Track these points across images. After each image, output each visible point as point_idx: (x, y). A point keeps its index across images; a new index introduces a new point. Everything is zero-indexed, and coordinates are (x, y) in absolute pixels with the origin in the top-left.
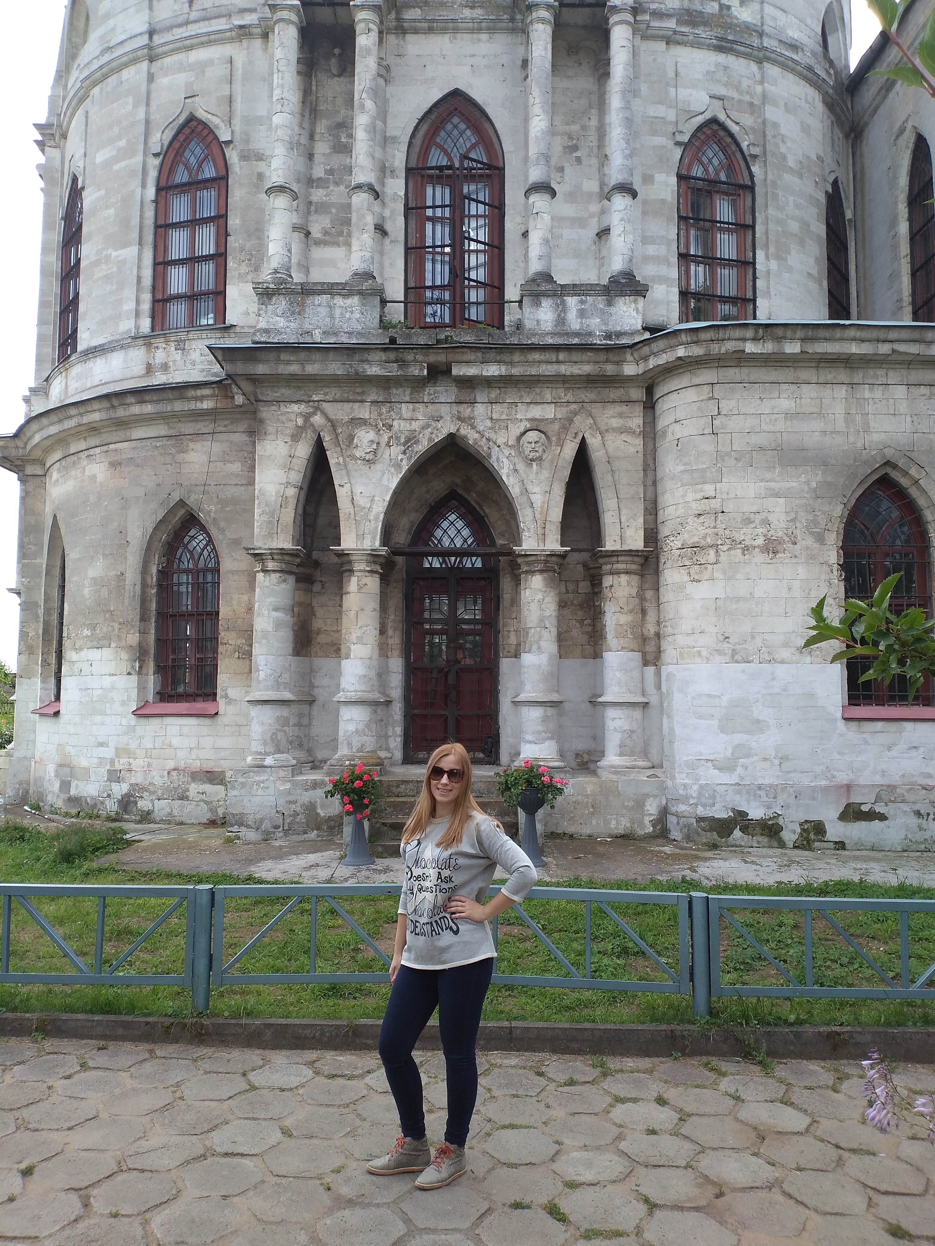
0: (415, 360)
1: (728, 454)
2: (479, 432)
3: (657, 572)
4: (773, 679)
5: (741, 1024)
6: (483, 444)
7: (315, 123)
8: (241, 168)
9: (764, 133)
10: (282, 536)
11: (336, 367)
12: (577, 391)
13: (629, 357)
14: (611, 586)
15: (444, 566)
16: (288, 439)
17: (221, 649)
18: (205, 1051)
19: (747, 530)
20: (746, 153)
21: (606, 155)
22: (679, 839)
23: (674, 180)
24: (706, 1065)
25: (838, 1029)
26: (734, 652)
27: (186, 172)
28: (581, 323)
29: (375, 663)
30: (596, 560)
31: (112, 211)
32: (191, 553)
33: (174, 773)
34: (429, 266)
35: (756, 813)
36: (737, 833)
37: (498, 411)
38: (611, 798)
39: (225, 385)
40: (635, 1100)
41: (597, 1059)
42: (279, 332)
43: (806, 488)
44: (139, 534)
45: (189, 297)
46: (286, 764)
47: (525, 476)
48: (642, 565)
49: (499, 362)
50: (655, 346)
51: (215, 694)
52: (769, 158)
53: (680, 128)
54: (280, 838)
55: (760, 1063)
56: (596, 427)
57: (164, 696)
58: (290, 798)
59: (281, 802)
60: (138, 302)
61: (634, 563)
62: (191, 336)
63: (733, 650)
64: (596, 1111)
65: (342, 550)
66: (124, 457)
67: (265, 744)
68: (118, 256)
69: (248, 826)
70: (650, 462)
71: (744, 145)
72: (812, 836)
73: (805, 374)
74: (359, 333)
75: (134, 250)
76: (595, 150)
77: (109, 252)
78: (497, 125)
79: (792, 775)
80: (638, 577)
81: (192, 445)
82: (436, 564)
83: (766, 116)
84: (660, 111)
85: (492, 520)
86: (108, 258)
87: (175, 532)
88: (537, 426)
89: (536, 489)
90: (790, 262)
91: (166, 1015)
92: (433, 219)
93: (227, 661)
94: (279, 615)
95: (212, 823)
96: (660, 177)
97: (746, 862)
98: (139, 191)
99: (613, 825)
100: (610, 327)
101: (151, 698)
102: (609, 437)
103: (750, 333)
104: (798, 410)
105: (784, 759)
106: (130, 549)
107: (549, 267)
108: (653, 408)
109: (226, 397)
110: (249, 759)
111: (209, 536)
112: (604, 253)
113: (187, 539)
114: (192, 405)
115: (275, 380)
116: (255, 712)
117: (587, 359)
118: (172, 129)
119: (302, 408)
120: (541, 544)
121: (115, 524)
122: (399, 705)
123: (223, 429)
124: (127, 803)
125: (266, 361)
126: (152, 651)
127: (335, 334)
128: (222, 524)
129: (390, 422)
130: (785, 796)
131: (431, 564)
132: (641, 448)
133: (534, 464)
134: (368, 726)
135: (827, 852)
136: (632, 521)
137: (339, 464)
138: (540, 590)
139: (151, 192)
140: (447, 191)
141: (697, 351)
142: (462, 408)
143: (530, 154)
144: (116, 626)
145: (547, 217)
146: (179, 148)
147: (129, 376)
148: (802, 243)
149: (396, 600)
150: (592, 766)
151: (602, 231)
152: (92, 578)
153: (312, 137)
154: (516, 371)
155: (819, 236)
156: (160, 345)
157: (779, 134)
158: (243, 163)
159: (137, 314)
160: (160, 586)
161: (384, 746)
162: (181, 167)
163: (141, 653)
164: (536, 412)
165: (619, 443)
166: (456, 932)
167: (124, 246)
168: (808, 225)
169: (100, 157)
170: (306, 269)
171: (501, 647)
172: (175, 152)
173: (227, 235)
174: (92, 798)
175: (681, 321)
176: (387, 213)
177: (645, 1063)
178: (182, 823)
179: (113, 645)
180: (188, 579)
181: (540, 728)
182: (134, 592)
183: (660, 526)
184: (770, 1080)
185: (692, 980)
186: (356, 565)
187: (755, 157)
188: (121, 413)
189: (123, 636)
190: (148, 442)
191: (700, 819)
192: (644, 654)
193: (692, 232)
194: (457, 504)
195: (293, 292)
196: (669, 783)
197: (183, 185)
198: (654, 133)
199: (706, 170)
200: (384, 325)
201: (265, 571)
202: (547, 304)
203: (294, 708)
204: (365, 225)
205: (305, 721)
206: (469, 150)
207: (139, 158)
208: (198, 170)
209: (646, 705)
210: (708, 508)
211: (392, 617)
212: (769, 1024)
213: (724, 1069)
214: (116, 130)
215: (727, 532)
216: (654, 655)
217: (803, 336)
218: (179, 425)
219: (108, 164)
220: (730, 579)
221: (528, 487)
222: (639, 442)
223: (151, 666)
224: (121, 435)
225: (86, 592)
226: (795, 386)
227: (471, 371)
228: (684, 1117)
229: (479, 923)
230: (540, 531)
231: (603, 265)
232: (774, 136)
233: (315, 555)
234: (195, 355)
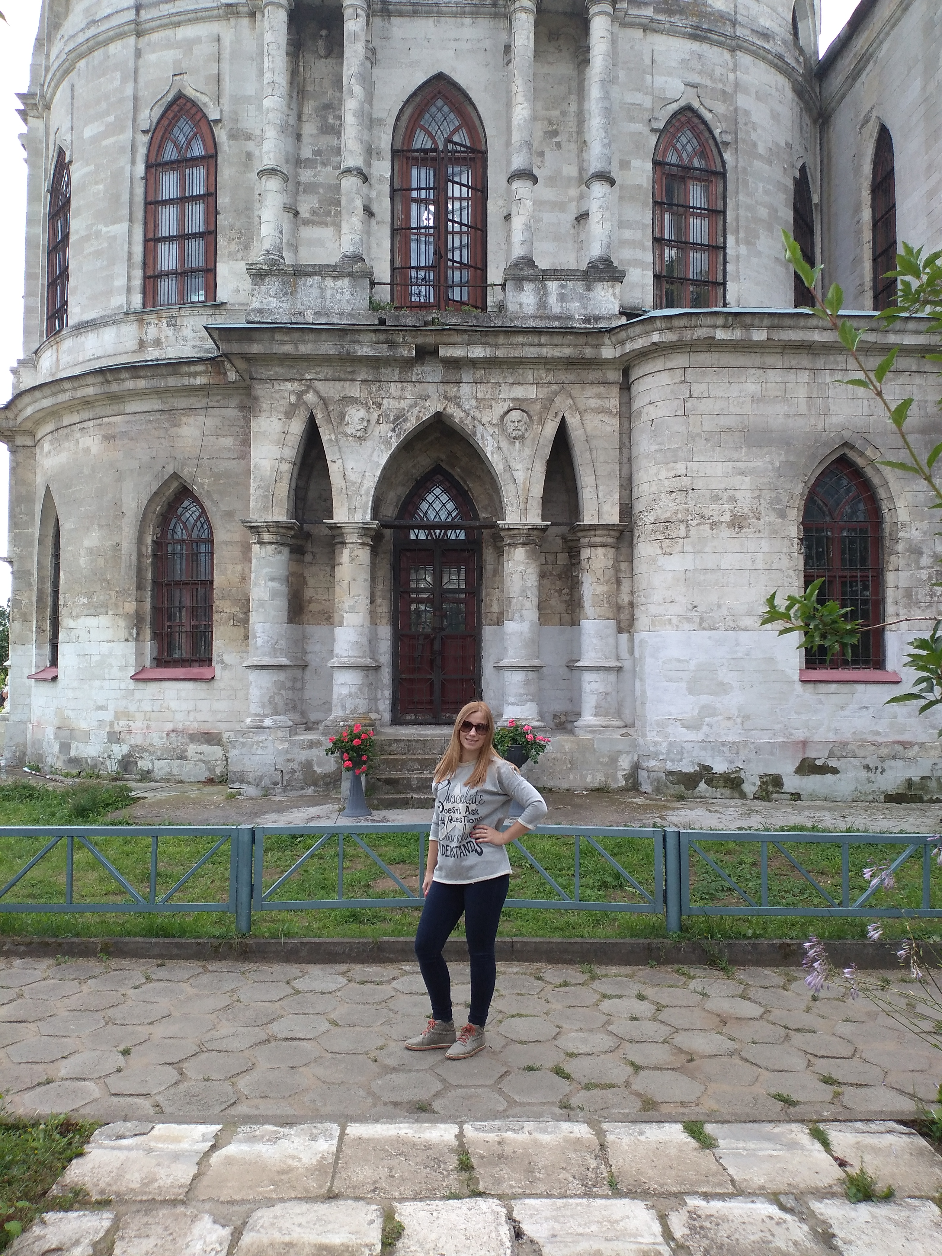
0: (404, 341)
1: (698, 435)
2: (465, 411)
3: (631, 545)
4: (737, 645)
5: (707, 938)
6: (468, 422)
7: (303, 104)
8: (229, 146)
9: (736, 120)
10: (276, 510)
11: (328, 348)
12: (558, 373)
13: (607, 341)
14: (589, 558)
15: (429, 538)
16: (282, 416)
17: (216, 616)
18: (250, 966)
19: (716, 507)
20: (719, 140)
21: (585, 141)
22: (649, 791)
23: (649, 166)
24: (677, 971)
25: (789, 941)
26: (702, 620)
27: (175, 150)
28: (562, 307)
29: (367, 630)
30: (575, 533)
31: (101, 187)
32: (184, 524)
33: (173, 735)
34: (414, 245)
35: (720, 767)
36: (702, 786)
37: (483, 391)
38: (587, 755)
39: (218, 362)
40: (619, 997)
41: (587, 967)
42: (271, 312)
43: (770, 467)
44: (134, 505)
45: (179, 274)
46: (283, 725)
47: (508, 454)
48: (617, 538)
49: (484, 344)
50: (631, 332)
51: (211, 660)
52: (740, 145)
53: (656, 115)
54: (280, 793)
55: (723, 969)
56: (575, 407)
57: (161, 661)
58: (289, 757)
59: (280, 760)
60: (129, 278)
61: (610, 536)
62: (182, 313)
63: (701, 618)
64: (588, 1004)
65: (335, 523)
66: (117, 430)
67: (263, 706)
68: (108, 232)
69: (249, 783)
70: (626, 441)
71: (717, 132)
72: (771, 788)
73: (770, 360)
74: (349, 314)
75: (124, 227)
76: (575, 136)
77: (99, 228)
78: (480, 110)
79: (753, 732)
80: (613, 550)
81: (185, 420)
82: (422, 536)
83: (739, 104)
84: (637, 98)
85: (475, 495)
86: (98, 234)
87: (168, 504)
88: (519, 405)
89: (519, 466)
90: (759, 247)
91: (214, 937)
92: (418, 201)
93: (222, 628)
94: (275, 584)
95: (210, 781)
96: (636, 163)
97: (710, 811)
98: (128, 167)
99: (589, 779)
100: (589, 311)
101: (148, 663)
102: (588, 417)
103: (720, 321)
104: (765, 394)
105: (746, 718)
106: (125, 520)
107: (531, 252)
108: (629, 389)
109: (219, 373)
110: (248, 721)
111: (202, 507)
112: (583, 237)
113: (180, 510)
114: (186, 381)
115: (269, 359)
116: (253, 676)
117: (567, 342)
118: (161, 106)
119: (295, 386)
120: (524, 519)
121: (110, 496)
122: (387, 670)
123: (215, 404)
124: (127, 763)
125: (260, 341)
126: (148, 619)
127: (327, 315)
128: (216, 497)
129: (379, 400)
130: (746, 752)
131: (417, 537)
132: (617, 428)
133: (517, 442)
134: (360, 689)
135: (784, 802)
136: (608, 496)
137: (331, 440)
138: (522, 562)
139: (140, 169)
140: (432, 172)
141: (671, 337)
142: (448, 387)
143: (513, 142)
144: (113, 594)
145: (529, 203)
146: (168, 126)
147: (121, 351)
148: (770, 229)
149: (385, 570)
150: (569, 726)
151: (581, 215)
152: (88, 548)
153: (299, 118)
154: (500, 353)
155: (786, 221)
156: (152, 321)
157: (750, 122)
158: (231, 142)
159: (129, 290)
160: (155, 555)
161: (374, 709)
162: (170, 145)
163: (138, 621)
164: (519, 392)
165: (596, 422)
166: (480, 854)
167: (114, 223)
168: (776, 211)
169: (89, 132)
170: (296, 250)
171: (484, 615)
172: (163, 129)
173: (217, 213)
174: (93, 759)
175: (655, 307)
176: (373, 194)
177: (627, 970)
178: (181, 782)
179: (110, 613)
180: (181, 549)
181: (522, 691)
182: (130, 562)
183: (634, 502)
184: (731, 982)
185: (665, 901)
186: (348, 537)
187: (727, 144)
188: (115, 387)
189: (120, 603)
190: (141, 417)
191: (669, 773)
192: (619, 622)
193: (667, 216)
194: (441, 478)
195: (285, 273)
196: (641, 741)
197: (172, 162)
198: (631, 119)
199: (680, 156)
200: (374, 306)
201: (261, 543)
202: (529, 287)
203: (290, 673)
204: (355, 208)
205: (298, 685)
206: (453, 133)
207: (128, 135)
208: (187, 148)
209: (620, 669)
210: (679, 486)
211: (380, 587)
212: (730, 938)
213: (692, 974)
214: (104, 105)
215: (697, 508)
216: (627, 622)
217: (769, 324)
218: (173, 400)
219: (96, 139)
220: (698, 552)
221: (511, 464)
222: (616, 421)
223: (147, 633)
224: (115, 408)
225: (82, 561)
226: (761, 371)
227: (457, 352)
228: (660, 1008)
229: (498, 846)
230: (522, 506)
231: (581, 249)
232: (746, 124)
233: (306, 527)
234: (187, 332)
